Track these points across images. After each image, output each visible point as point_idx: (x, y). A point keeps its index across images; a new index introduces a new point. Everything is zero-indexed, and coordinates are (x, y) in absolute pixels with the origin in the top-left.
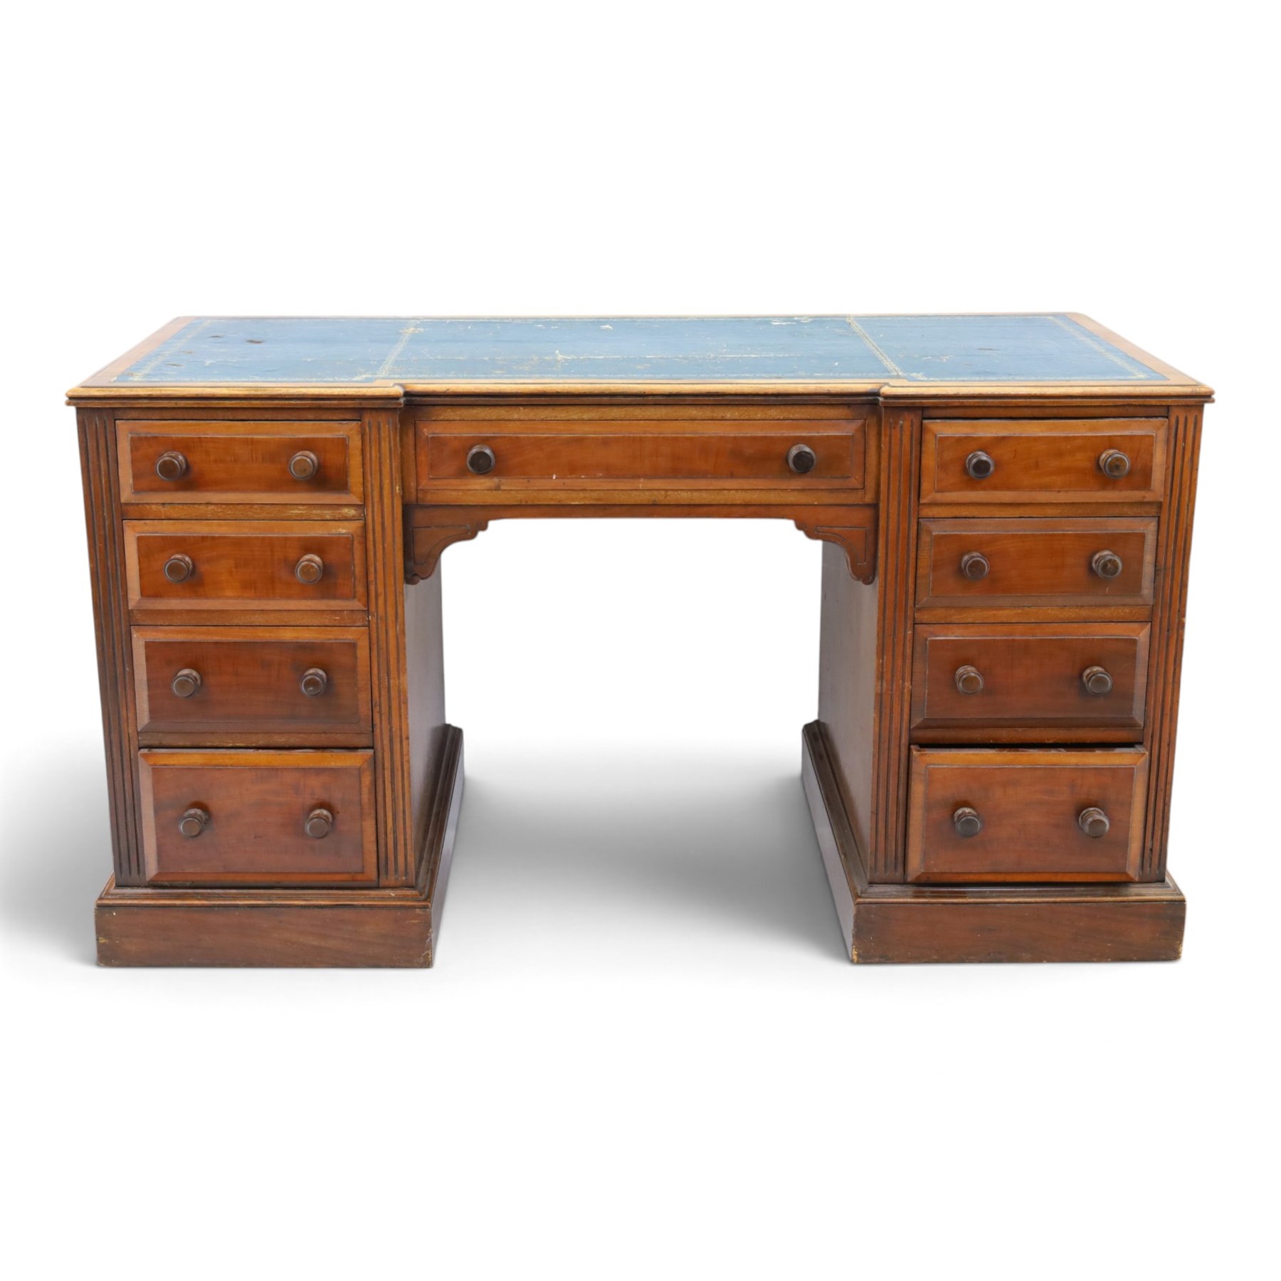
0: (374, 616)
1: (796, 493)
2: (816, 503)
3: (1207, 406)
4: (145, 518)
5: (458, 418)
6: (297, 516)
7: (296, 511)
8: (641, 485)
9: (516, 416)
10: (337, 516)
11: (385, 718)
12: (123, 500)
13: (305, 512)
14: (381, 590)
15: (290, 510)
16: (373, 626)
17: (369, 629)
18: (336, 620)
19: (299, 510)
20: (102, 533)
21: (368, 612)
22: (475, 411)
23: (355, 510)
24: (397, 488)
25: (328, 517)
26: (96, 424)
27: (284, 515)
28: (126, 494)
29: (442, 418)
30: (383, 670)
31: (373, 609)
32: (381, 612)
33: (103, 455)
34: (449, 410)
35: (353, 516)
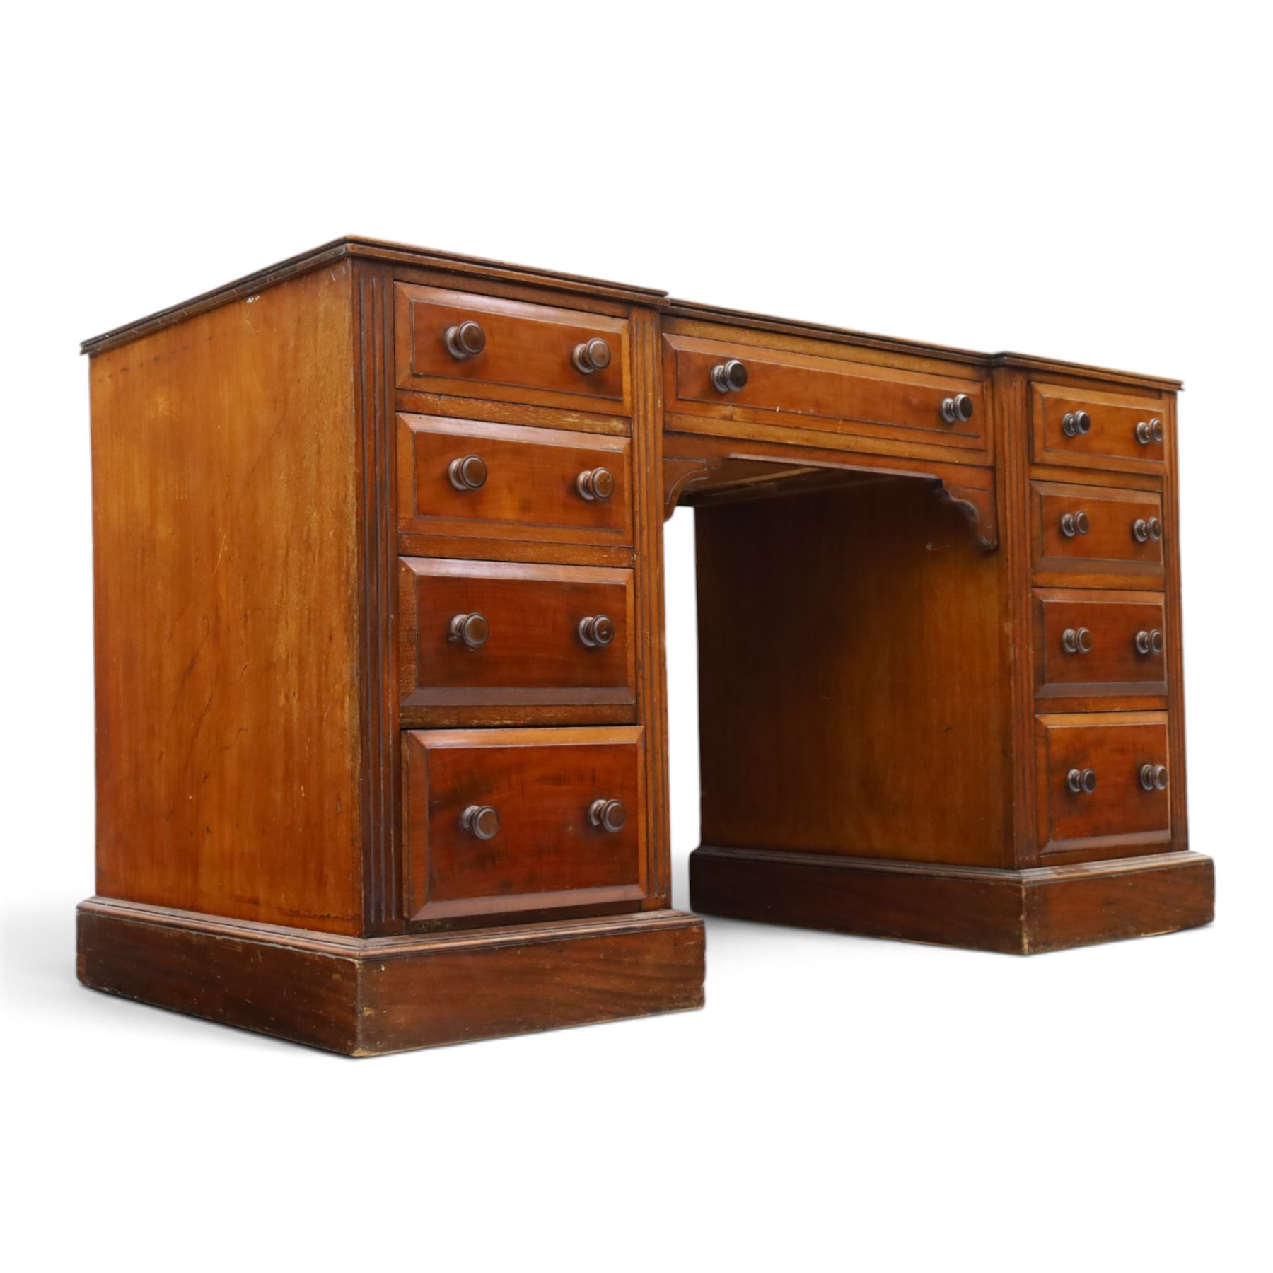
0: (638, 555)
1: (943, 450)
2: (957, 462)
3: (1179, 394)
4: (420, 411)
5: (697, 335)
6: (570, 425)
7: (570, 419)
8: (839, 428)
9: (743, 340)
10: (607, 429)
11: (647, 683)
12: (398, 384)
13: (577, 421)
14: (645, 523)
15: (565, 416)
16: (638, 567)
17: (634, 572)
18: (603, 558)
19: (572, 417)
20: (373, 427)
21: (632, 550)
22: (711, 329)
23: (623, 423)
24: (659, 402)
25: (598, 429)
26: (373, 283)
27: (558, 423)
28: (403, 377)
29: (684, 332)
30: (646, 624)
31: (638, 547)
32: (645, 553)
33: (378, 323)
34: (690, 325)
35: (621, 431)
